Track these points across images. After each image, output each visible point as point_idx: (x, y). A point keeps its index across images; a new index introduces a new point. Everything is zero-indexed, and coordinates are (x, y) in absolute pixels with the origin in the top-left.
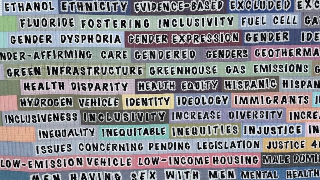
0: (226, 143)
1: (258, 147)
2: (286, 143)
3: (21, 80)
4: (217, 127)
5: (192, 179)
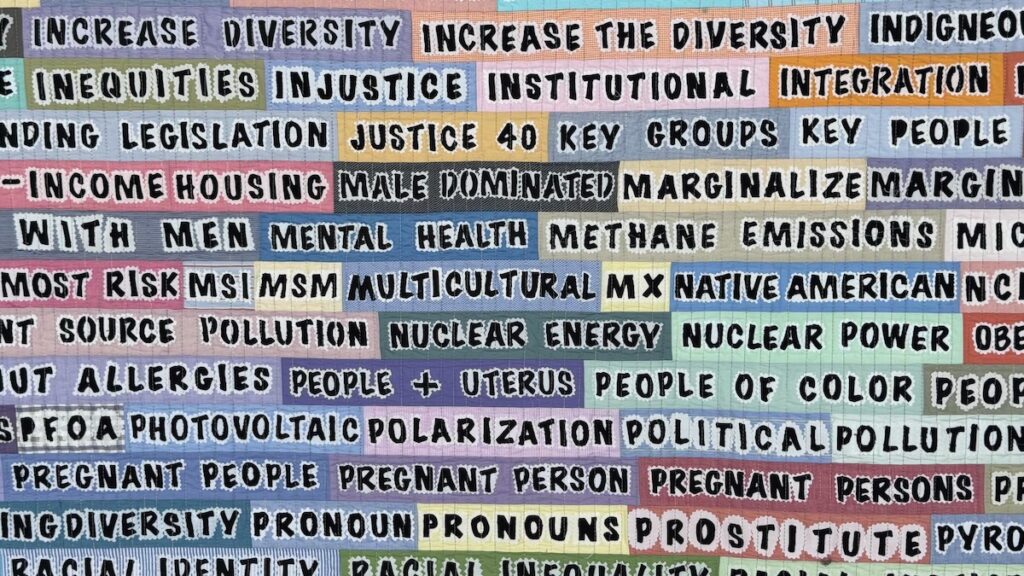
0: (216, 127)
1: (323, 143)
2: (415, 130)
4: (187, 72)
5: (109, 248)
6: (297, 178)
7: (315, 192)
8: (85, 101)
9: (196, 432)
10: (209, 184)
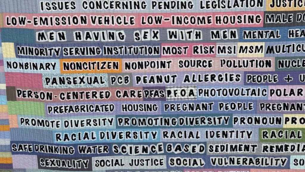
0: (229, 1)
1: (261, 5)
2: (290, 1)
5: (195, 39)
6: (253, 16)
7: (258, 21)
9: (218, 94)
10: (226, 19)
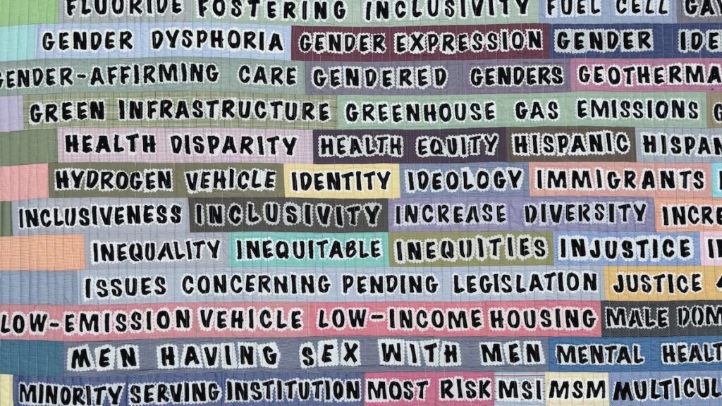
0: (519, 277)
1: (594, 288)
2: (659, 278)
3: (60, 130)
4: (499, 240)
5: (443, 363)
6: (576, 312)
7: (589, 322)
8: (429, 260)
10: (514, 317)
